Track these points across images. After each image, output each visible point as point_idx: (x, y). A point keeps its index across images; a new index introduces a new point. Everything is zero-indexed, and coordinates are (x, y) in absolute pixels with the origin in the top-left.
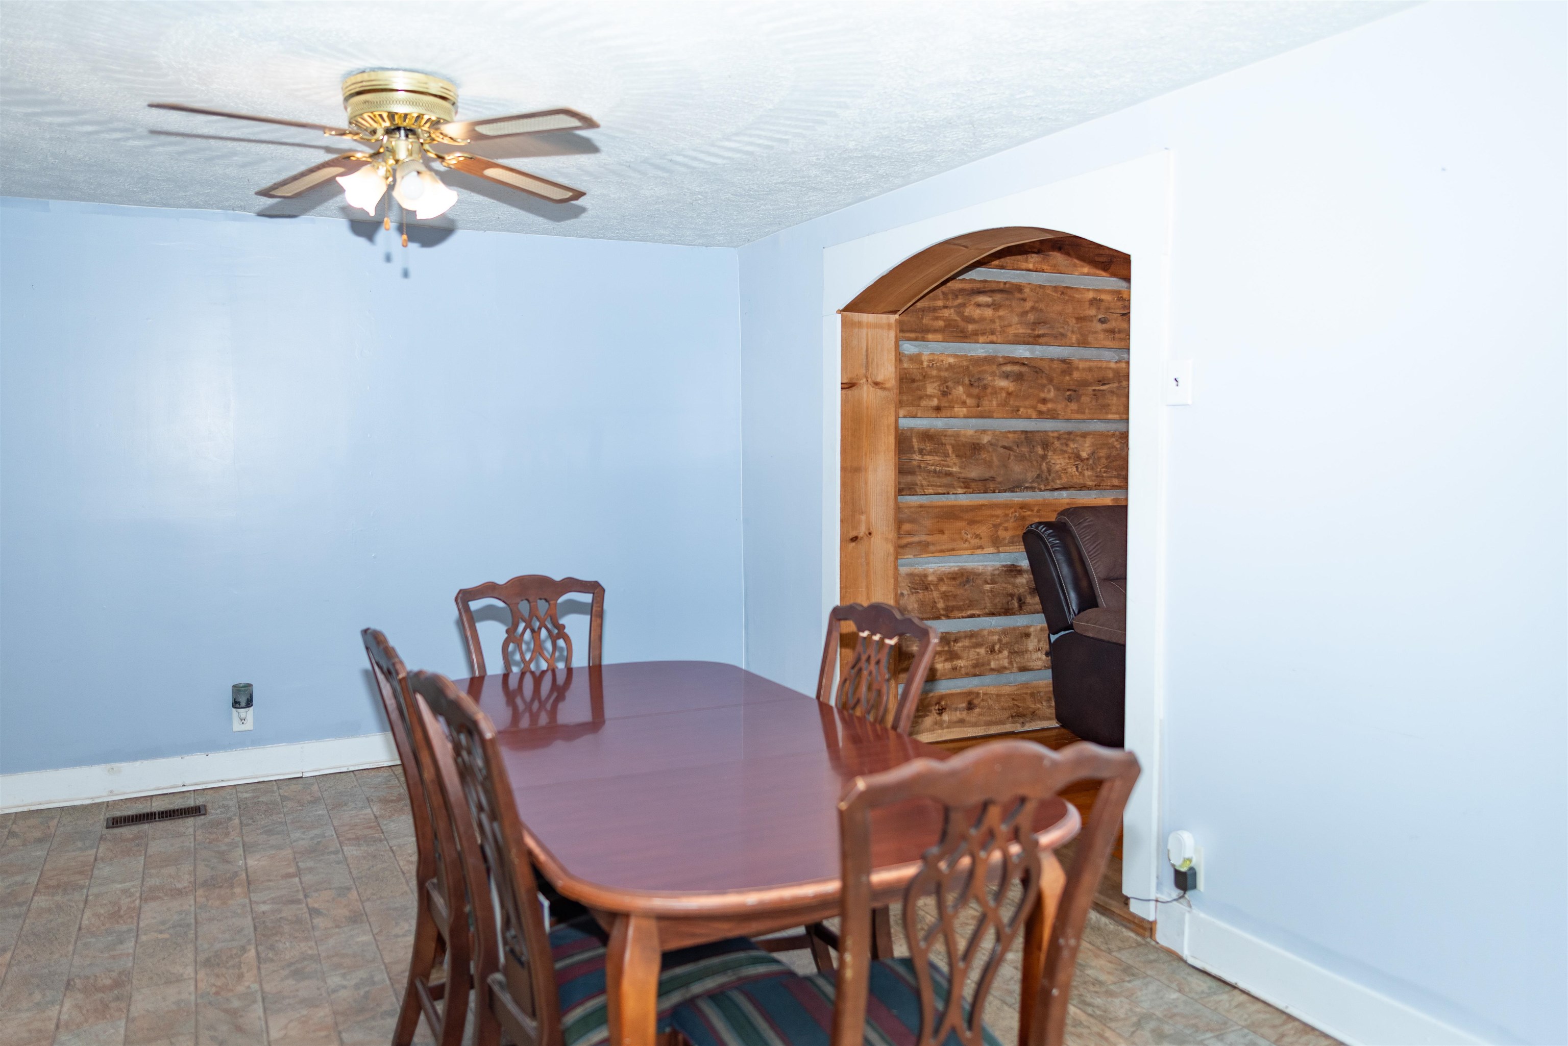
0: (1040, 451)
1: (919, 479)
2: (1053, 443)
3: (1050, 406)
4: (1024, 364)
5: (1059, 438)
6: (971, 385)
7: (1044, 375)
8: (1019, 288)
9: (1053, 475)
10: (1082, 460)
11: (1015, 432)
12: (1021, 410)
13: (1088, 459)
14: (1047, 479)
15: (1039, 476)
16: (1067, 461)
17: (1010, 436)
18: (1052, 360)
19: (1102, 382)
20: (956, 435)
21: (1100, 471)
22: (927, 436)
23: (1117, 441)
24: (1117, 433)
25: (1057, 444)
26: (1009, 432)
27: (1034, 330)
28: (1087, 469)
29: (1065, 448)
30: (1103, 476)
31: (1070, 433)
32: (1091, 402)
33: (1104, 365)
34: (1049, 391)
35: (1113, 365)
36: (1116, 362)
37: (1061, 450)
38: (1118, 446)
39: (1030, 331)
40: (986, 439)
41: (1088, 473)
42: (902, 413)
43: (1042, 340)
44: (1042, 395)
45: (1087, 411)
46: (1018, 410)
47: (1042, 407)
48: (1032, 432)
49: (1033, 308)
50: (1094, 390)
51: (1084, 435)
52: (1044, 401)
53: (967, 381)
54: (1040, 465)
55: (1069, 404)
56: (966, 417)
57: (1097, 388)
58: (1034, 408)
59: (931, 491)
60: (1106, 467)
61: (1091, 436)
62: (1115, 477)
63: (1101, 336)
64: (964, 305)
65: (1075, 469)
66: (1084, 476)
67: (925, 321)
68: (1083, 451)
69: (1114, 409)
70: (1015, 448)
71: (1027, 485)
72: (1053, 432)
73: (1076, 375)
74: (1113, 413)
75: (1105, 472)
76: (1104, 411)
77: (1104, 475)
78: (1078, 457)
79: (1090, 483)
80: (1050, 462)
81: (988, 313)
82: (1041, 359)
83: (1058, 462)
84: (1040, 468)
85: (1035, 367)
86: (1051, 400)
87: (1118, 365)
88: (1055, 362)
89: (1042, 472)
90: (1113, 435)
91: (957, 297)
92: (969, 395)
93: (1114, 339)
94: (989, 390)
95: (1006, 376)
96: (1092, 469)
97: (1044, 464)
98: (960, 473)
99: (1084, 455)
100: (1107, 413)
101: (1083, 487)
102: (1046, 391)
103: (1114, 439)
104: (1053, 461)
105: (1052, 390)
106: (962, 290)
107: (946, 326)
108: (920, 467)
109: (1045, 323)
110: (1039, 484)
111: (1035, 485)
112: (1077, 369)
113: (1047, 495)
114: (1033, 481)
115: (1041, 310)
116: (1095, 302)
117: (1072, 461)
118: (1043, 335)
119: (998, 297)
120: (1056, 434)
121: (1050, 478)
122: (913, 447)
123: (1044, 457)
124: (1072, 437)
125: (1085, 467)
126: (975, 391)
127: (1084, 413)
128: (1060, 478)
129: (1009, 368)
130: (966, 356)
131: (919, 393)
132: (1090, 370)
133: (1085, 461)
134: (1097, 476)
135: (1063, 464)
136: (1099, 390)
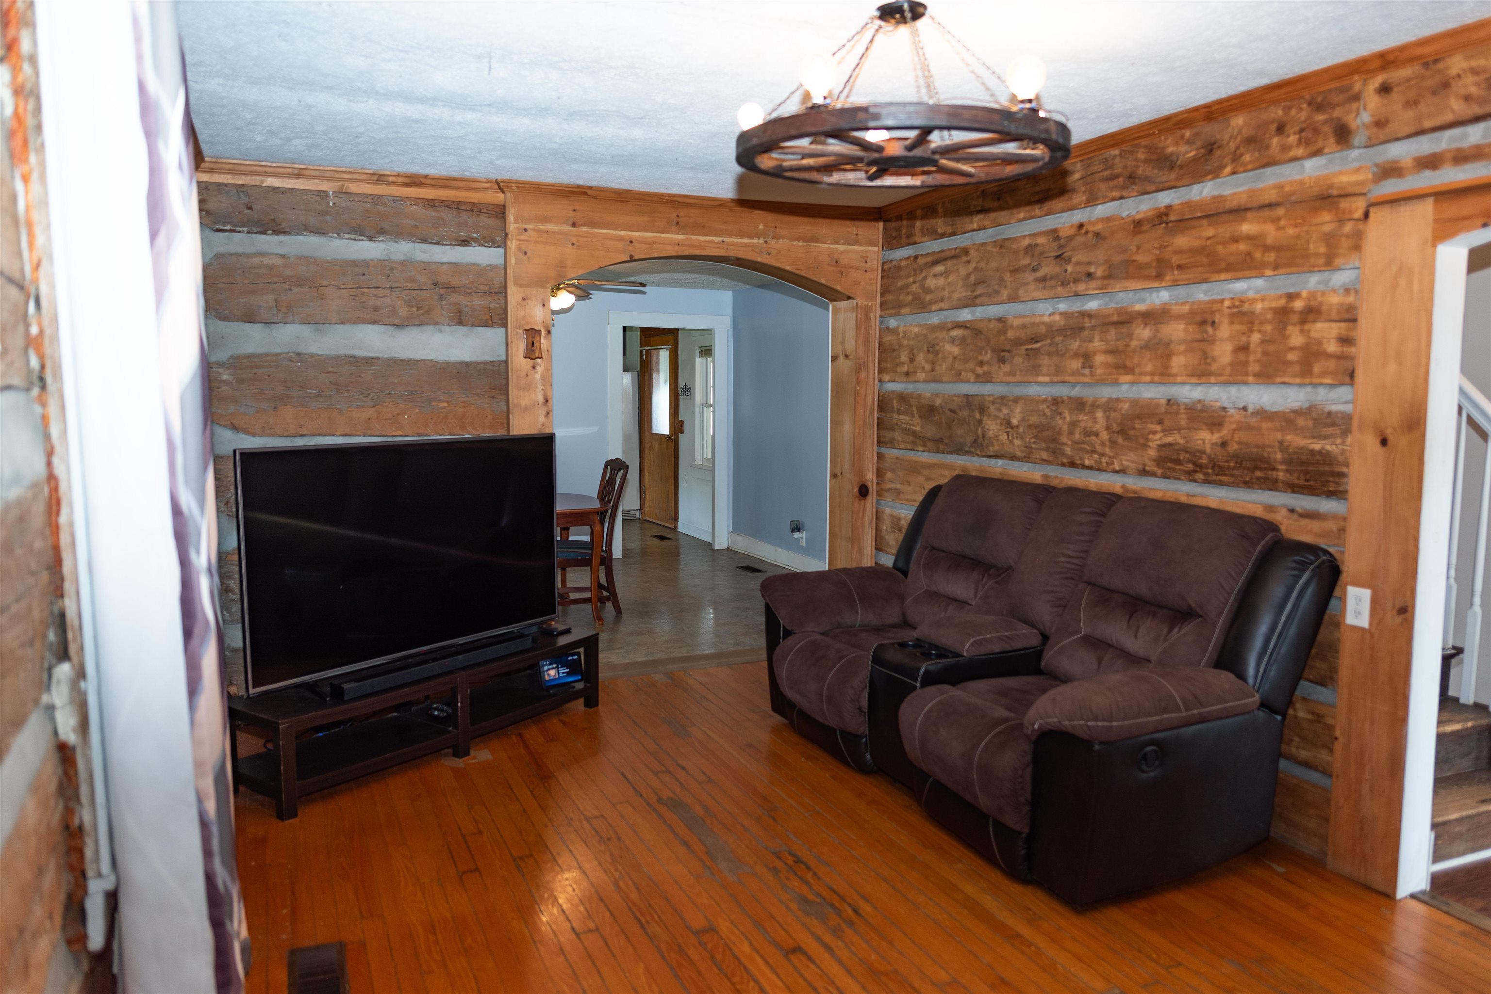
0: (978, 416)
1: (897, 435)
2: (989, 408)
3: (986, 368)
4: (966, 327)
5: (993, 403)
6: (929, 351)
7: (983, 337)
8: (965, 251)
9: (986, 441)
10: (1012, 427)
11: (959, 396)
12: (963, 373)
13: (1018, 427)
14: (982, 445)
15: (975, 441)
16: (999, 427)
17: (955, 399)
18: (990, 320)
19: (1034, 340)
20: (919, 397)
21: (1030, 442)
22: (903, 398)
23: (1048, 407)
24: (1050, 398)
25: (992, 409)
26: (955, 395)
27: (973, 291)
28: (1017, 438)
29: (998, 414)
30: (1031, 448)
31: (1003, 398)
32: (1023, 363)
33: (1037, 320)
34: (986, 353)
35: (1046, 319)
36: (1050, 315)
37: (995, 416)
38: (1049, 414)
39: (969, 293)
40: (938, 402)
41: (1017, 442)
42: (886, 377)
43: (978, 301)
44: (980, 358)
45: (1018, 373)
46: (960, 374)
47: (979, 370)
48: (972, 395)
49: (975, 269)
50: (1027, 350)
51: (1016, 400)
52: (981, 364)
53: (925, 349)
54: (977, 430)
55: (1002, 366)
56: (925, 381)
57: (1030, 347)
58: (973, 371)
59: (902, 446)
60: (1035, 437)
61: (1023, 401)
62: (1043, 450)
63: (1032, 287)
64: (925, 278)
65: (1006, 437)
66: (1013, 445)
67: (901, 298)
68: (1014, 417)
69: (1045, 370)
70: (958, 411)
71: (967, 449)
72: (989, 396)
73: (1011, 334)
74: (1044, 375)
75: (1034, 443)
76: (1035, 372)
77: (1033, 446)
78: (1009, 423)
79: (1019, 454)
80: (984, 427)
81: (941, 281)
82: (981, 320)
83: (991, 428)
84: (976, 433)
85: (976, 329)
86: (988, 363)
87: (1052, 318)
88: (992, 322)
89: (978, 436)
90: (1045, 401)
91: (922, 271)
92: (927, 361)
93: (1044, 288)
94: (940, 356)
95: (953, 340)
96: (1022, 438)
97: (980, 429)
98: (921, 432)
99: (1015, 421)
100: (1037, 375)
101: (1013, 458)
102: (983, 353)
103: (1045, 406)
104: (987, 427)
105: (989, 352)
106: (926, 264)
107: (913, 300)
108: (897, 424)
109: (984, 282)
110: (976, 450)
111: (973, 450)
112: (1012, 327)
113: (985, 461)
114: (971, 446)
115: (982, 269)
116: (1030, 249)
117: (1003, 427)
118: (980, 296)
119: (950, 263)
120: (991, 399)
121: (984, 445)
122: (894, 408)
123: (980, 422)
124: (1005, 401)
125: (1015, 435)
126: (931, 356)
127: (1015, 375)
128: (993, 445)
129: (955, 333)
130: (926, 325)
131: (897, 361)
132: (1024, 326)
133: (1015, 429)
134: (1026, 447)
135: (996, 431)
136: (1032, 349)
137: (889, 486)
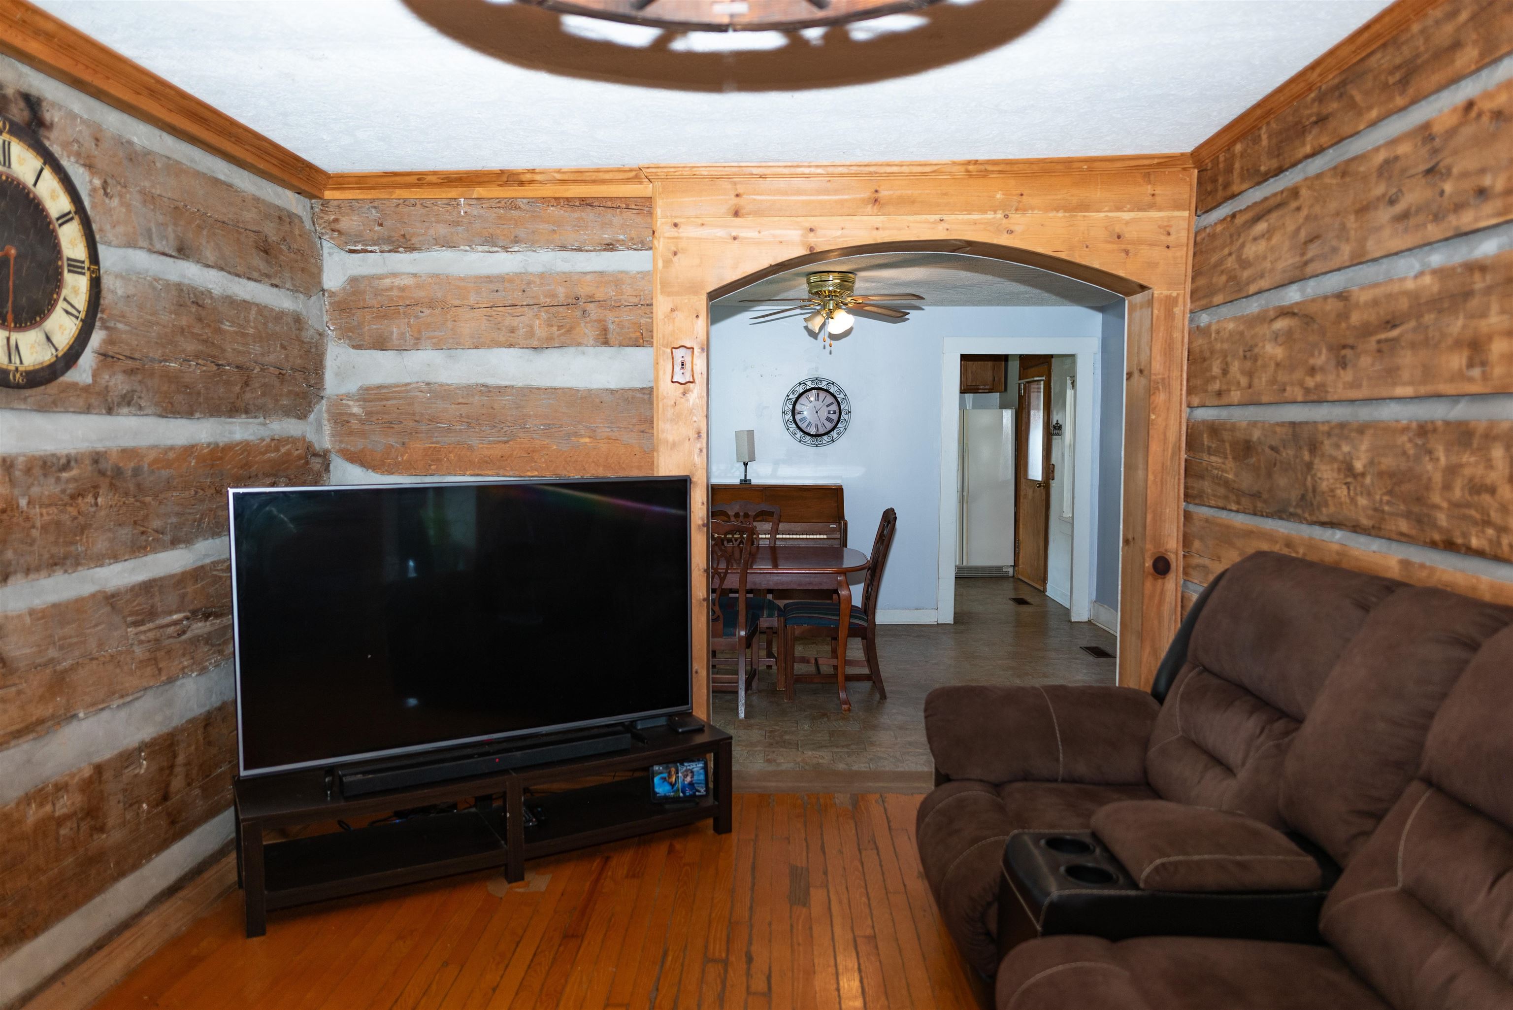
0: (1307, 457)
1: (1206, 486)
2: (1322, 443)
3: (1319, 378)
4: (1294, 314)
5: (1329, 434)
6: (1245, 357)
7: (1316, 327)
8: (1294, 192)
9: (1318, 498)
10: (1355, 476)
11: (1282, 424)
12: (1288, 388)
13: (1363, 475)
14: (1312, 504)
15: (1303, 497)
16: (1335, 475)
17: (1278, 429)
18: (1325, 298)
19: (1391, 323)
20: (1233, 428)
21: (1381, 500)
22: (1214, 429)
23: (1410, 440)
24: (1414, 425)
25: (1327, 446)
26: (1277, 424)
27: (1303, 254)
28: (1362, 494)
29: (1334, 453)
30: (1383, 512)
31: (1342, 426)
32: (1373, 365)
33: (1396, 288)
34: (1320, 354)
35: (1410, 285)
36: (1416, 277)
37: (1331, 456)
38: (1411, 452)
39: (1297, 259)
40: (1256, 435)
41: (1362, 501)
42: (1196, 401)
43: (1309, 270)
44: (1312, 361)
45: (1365, 383)
46: (1285, 390)
47: (1310, 382)
48: (1301, 423)
49: (1307, 218)
50: (1379, 342)
51: (1362, 429)
52: (1312, 371)
53: (1241, 353)
54: (1305, 479)
55: (1342, 372)
56: (1240, 405)
57: (1383, 336)
58: (1301, 384)
59: (1213, 503)
60: (1390, 492)
61: (1372, 431)
62: (1402, 516)
63: (1387, 232)
64: (1243, 246)
65: (1345, 492)
66: (1356, 505)
67: (1214, 280)
68: (1358, 458)
69: (1406, 375)
70: (1281, 449)
71: (1292, 510)
72: (1323, 423)
73: (1356, 318)
74: (1404, 384)
75: (1388, 503)
76: (1389, 380)
77: (1386, 508)
78: (1349, 469)
79: (1365, 522)
80: (1315, 475)
81: (1261, 247)
82: (1313, 300)
83: (1325, 476)
84: (1304, 485)
85: (1306, 316)
86: (1322, 369)
87: (1420, 281)
88: (1329, 301)
89: (1307, 490)
90: (1405, 429)
91: (1239, 235)
92: (1243, 372)
93: (1406, 230)
94: (1259, 363)
95: (1276, 337)
96: (1369, 494)
97: (1309, 478)
98: (1234, 481)
99: (1359, 466)
100: (1394, 384)
101: (1356, 528)
102: (1316, 353)
103: (1405, 438)
104: (1319, 475)
105: (1324, 351)
106: (1246, 222)
107: (1227, 281)
108: (1207, 469)
109: (1317, 237)
110: (1304, 512)
111: (1299, 511)
112: (1357, 305)
113: (1318, 533)
114: (1297, 506)
115: (1316, 218)
116: (1386, 169)
117: (1342, 476)
118: (1311, 260)
119: (1274, 216)
120: (1326, 428)
121: (1315, 503)
122: (1203, 444)
123: (1309, 466)
124: (1346, 432)
125: (1359, 489)
126: (1248, 364)
127: (1359, 386)
128: (1326, 505)
129: (1281, 324)
130: (1243, 316)
131: (1208, 374)
132: (1375, 303)
133: (1359, 478)
134: (1376, 510)
135: (1331, 481)
136: (1387, 340)
137: (1197, 560)
